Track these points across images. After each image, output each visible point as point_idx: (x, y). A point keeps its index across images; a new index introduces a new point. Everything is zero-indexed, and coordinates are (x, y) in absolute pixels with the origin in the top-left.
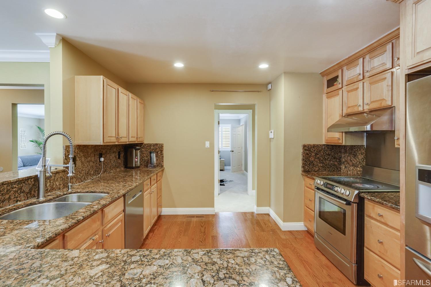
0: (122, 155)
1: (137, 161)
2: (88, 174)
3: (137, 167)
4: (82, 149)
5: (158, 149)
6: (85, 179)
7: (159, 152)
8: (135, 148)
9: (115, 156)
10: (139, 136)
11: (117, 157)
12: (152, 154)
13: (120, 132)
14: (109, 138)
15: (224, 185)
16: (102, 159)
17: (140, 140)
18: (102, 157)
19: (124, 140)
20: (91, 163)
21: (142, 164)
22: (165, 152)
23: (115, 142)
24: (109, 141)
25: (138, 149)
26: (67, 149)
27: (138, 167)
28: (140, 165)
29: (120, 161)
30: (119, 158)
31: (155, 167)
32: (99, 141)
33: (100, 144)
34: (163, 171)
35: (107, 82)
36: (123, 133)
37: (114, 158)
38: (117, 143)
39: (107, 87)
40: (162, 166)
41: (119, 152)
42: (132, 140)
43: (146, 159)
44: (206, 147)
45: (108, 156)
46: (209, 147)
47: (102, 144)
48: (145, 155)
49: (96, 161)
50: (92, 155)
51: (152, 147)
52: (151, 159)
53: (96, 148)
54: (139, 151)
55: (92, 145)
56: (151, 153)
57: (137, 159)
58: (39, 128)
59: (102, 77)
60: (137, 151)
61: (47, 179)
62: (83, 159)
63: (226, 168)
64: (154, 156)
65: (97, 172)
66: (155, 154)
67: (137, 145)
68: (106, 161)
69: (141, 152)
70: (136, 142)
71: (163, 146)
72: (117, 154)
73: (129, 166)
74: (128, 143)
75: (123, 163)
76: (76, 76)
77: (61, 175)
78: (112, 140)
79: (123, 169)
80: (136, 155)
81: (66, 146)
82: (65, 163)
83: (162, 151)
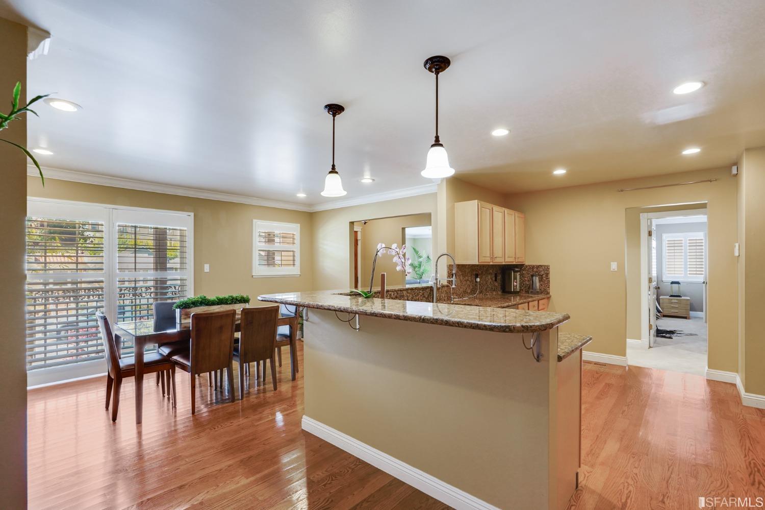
0: (499, 277)
1: (516, 285)
2: (465, 292)
3: (516, 293)
4: (461, 267)
5: (542, 273)
6: (463, 296)
7: (544, 276)
8: (513, 270)
9: (491, 278)
10: (517, 256)
11: (494, 279)
12: (534, 278)
13: (494, 252)
14: (484, 258)
15: (672, 338)
16: (478, 280)
17: (519, 261)
18: (477, 277)
19: (500, 261)
20: (468, 282)
21: (522, 290)
22: (551, 276)
23: (489, 262)
24: (483, 261)
25: (517, 272)
26: (450, 267)
27: (518, 292)
28: (520, 290)
29: (496, 284)
30: (496, 280)
31: (538, 293)
32: (475, 262)
33: (475, 264)
34: (549, 298)
35: (481, 205)
36: (498, 252)
37: (490, 280)
38: (491, 263)
39: (481, 209)
40: (548, 293)
41: (496, 274)
42: (509, 260)
43: (528, 283)
44: (612, 270)
45: (484, 277)
46: (616, 270)
47: (477, 263)
48: (526, 279)
49: (472, 281)
50: (469, 275)
51: (535, 270)
52: (533, 284)
53: (472, 267)
54: (519, 273)
55: (469, 265)
56: (532, 276)
57: (516, 282)
58: (414, 248)
59: (476, 201)
60: (516, 273)
61: (438, 289)
62: (461, 278)
63: (692, 313)
64: (536, 280)
65: (473, 291)
66: (537, 278)
67: (516, 266)
68: (482, 282)
69: (521, 275)
70: (514, 263)
71: (549, 269)
72: (493, 275)
73: (507, 290)
74: (504, 263)
75: (500, 287)
76: (455, 204)
77: (446, 289)
78: (487, 260)
79: (500, 293)
80: (515, 278)
81: (450, 265)
82: (449, 277)
83: (547, 274)
